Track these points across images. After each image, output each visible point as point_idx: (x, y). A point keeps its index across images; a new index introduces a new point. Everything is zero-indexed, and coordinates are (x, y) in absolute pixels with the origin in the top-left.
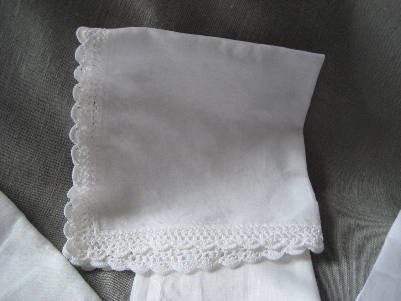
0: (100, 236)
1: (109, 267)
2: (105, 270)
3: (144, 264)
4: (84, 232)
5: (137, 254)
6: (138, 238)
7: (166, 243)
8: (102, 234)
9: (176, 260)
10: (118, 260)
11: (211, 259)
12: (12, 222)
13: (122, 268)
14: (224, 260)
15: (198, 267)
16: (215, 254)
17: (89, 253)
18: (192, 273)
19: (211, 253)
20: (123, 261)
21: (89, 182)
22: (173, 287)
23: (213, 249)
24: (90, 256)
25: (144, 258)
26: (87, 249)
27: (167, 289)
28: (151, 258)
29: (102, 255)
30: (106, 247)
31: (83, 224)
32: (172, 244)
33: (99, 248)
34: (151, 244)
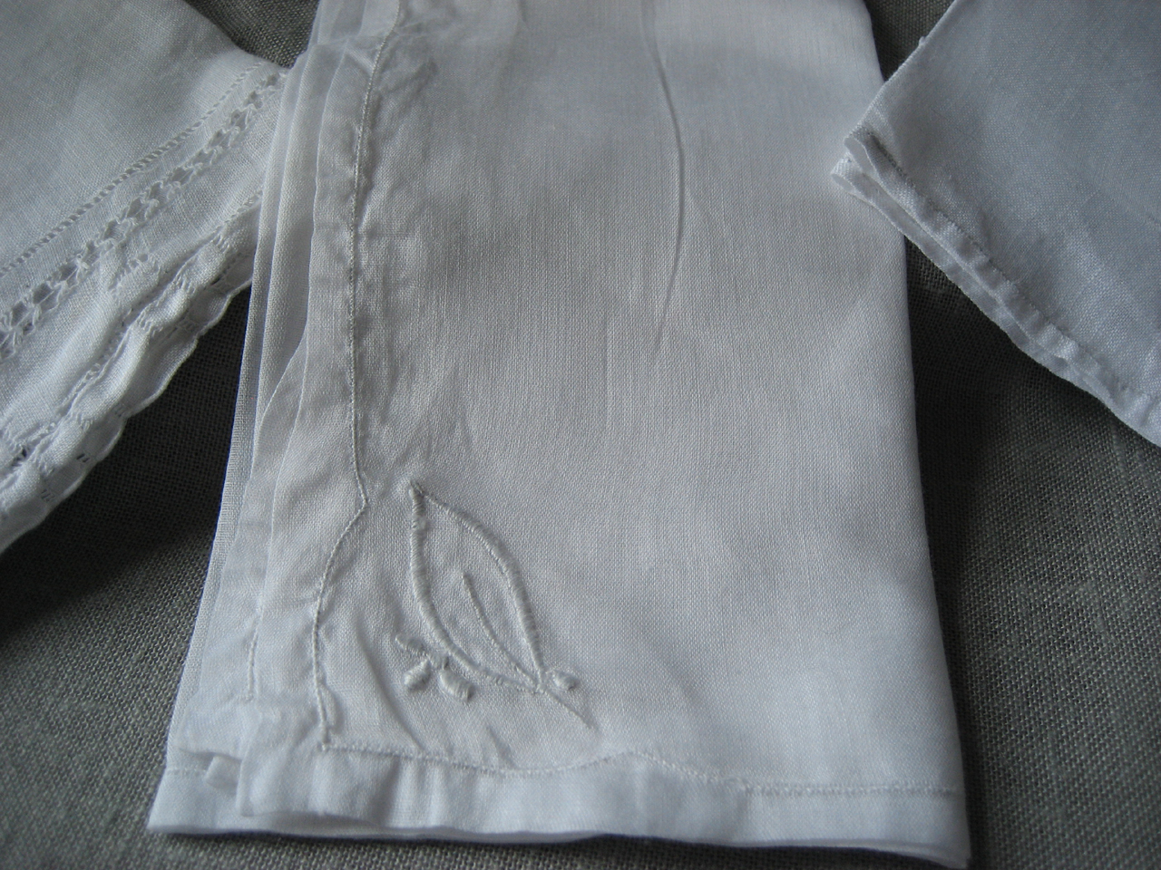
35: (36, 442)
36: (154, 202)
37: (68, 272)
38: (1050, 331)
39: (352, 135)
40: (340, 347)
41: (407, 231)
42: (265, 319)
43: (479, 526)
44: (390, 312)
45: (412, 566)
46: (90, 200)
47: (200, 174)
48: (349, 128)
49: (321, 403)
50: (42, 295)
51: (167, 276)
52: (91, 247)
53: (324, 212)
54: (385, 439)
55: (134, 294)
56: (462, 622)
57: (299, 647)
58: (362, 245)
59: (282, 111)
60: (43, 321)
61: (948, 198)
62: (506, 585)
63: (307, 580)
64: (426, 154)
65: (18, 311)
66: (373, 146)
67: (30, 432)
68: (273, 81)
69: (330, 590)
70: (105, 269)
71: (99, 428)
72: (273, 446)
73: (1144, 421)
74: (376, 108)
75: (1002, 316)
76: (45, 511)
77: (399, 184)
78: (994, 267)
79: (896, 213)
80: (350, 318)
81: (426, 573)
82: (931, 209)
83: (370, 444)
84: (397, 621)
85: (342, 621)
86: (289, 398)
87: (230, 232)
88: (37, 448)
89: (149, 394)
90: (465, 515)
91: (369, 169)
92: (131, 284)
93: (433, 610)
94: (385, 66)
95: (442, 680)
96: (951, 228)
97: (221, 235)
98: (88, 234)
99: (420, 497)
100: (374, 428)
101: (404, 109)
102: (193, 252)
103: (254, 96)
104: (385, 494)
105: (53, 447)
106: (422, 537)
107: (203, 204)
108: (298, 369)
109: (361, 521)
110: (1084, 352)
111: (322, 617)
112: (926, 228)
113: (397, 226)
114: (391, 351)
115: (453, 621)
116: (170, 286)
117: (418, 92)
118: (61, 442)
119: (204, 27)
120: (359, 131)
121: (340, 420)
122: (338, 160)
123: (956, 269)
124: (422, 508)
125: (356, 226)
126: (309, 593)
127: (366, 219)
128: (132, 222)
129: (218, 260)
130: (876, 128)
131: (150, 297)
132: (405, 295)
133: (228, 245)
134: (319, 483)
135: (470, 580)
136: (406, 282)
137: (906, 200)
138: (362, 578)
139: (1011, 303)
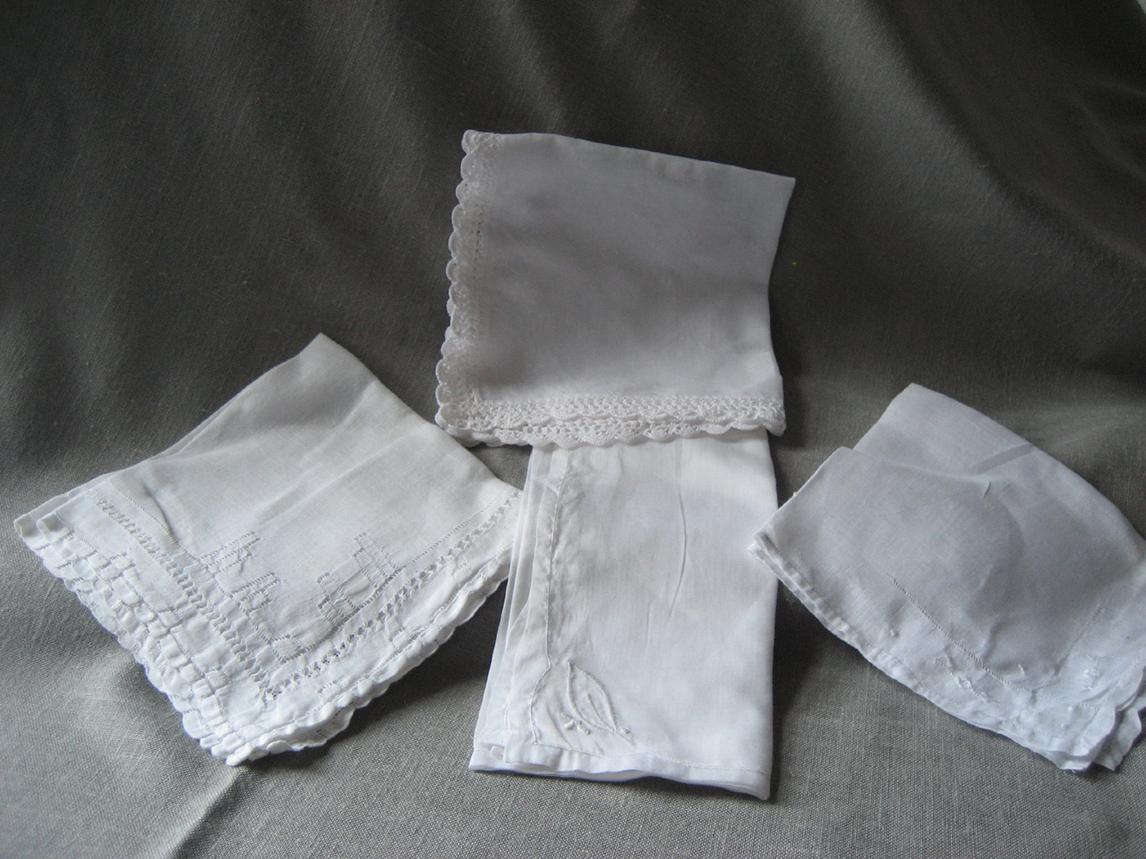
0: (482, 405)
1: (499, 441)
2: (491, 446)
3: (545, 436)
4: (462, 400)
5: (535, 425)
6: (534, 408)
7: (573, 411)
8: (486, 404)
9: (587, 429)
10: (509, 431)
11: (633, 430)
12: (363, 385)
13: (513, 441)
14: (650, 432)
15: (616, 438)
16: (638, 425)
17: (469, 423)
18: (608, 445)
19: (632, 422)
20: (516, 434)
21: (469, 333)
22: (584, 461)
23: (636, 418)
24: (472, 426)
25: (544, 430)
26: (467, 419)
27: (575, 463)
28: (553, 429)
29: (487, 426)
30: (492, 418)
31: (459, 391)
32: (581, 412)
33: (484, 418)
34: (553, 414)
35: (419, 633)
36: (468, 542)
37: (433, 567)
38: (838, 619)
39: (551, 521)
40: (543, 606)
41: (571, 561)
42: (513, 593)
43: (594, 678)
44: (564, 594)
45: (568, 690)
46: (441, 539)
47: (486, 532)
48: (549, 518)
49: (534, 627)
50: (423, 575)
51: (475, 572)
52: (442, 558)
53: (539, 552)
54: (559, 643)
55: (462, 578)
56: (587, 711)
57: (525, 713)
58: (554, 566)
59: (521, 509)
60: (423, 586)
61: (796, 560)
62: (604, 699)
63: (527, 692)
64: (580, 531)
65: (413, 581)
66: (559, 527)
67: (418, 629)
68: (516, 495)
69: (536, 696)
70: (449, 567)
71: (445, 630)
72: (514, 642)
73: (875, 658)
74: (560, 511)
75: (817, 613)
76: (422, 660)
77: (569, 543)
78: (813, 592)
79: (773, 567)
80: (547, 594)
81: (573, 692)
82: (789, 566)
83: (553, 644)
84: (562, 708)
85: (541, 707)
86: (522, 623)
87: (499, 558)
88: (420, 636)
89: (467, 617)
90: (589, 673)
91: (557, 536)
92: (461, 574)
93: (575, 706)
94: (564, 492)
95: (578, 728)
96: (797, 574)
97: (497, 558)
98: (441, 553)
99: (572, 666)
100: (555, 637)
101: (572, 512)
102: (485, 563)
103: (507, 501)
104: (558, 664)
105: (426, 635)
106: (572, 680)
107: (487, 545)
108: (526, 612)
109: (549, 672)
110: (852, 629)
111: (533, 705)
112: (786, 574)
113: (567, 560)
114: (563, 608)
115: (583, 710)
116: (476, 576)
117: (578, 504)
118: (430, 634)
119: (482, 467)
120: (553, 520)
121: (542, 634)
122: (545, 531)
123: (798, 592)
124: (572, 669)
125: (551, 558)
126: (528, 696)
127: (556, 555)
128: (460, 549)
129: (496, 567)
130: (768, 531)
131: (468, 579)
132: (570, 587)
133: (500, 562)
134: (533, 656)
135: (590, 697)
136: (570, 582)
137: (778, 561)
138: (549, 692)
139: (821, 607)
